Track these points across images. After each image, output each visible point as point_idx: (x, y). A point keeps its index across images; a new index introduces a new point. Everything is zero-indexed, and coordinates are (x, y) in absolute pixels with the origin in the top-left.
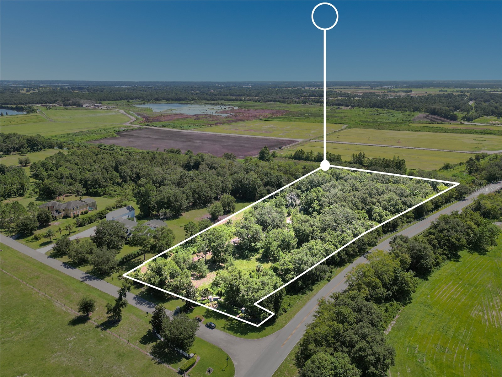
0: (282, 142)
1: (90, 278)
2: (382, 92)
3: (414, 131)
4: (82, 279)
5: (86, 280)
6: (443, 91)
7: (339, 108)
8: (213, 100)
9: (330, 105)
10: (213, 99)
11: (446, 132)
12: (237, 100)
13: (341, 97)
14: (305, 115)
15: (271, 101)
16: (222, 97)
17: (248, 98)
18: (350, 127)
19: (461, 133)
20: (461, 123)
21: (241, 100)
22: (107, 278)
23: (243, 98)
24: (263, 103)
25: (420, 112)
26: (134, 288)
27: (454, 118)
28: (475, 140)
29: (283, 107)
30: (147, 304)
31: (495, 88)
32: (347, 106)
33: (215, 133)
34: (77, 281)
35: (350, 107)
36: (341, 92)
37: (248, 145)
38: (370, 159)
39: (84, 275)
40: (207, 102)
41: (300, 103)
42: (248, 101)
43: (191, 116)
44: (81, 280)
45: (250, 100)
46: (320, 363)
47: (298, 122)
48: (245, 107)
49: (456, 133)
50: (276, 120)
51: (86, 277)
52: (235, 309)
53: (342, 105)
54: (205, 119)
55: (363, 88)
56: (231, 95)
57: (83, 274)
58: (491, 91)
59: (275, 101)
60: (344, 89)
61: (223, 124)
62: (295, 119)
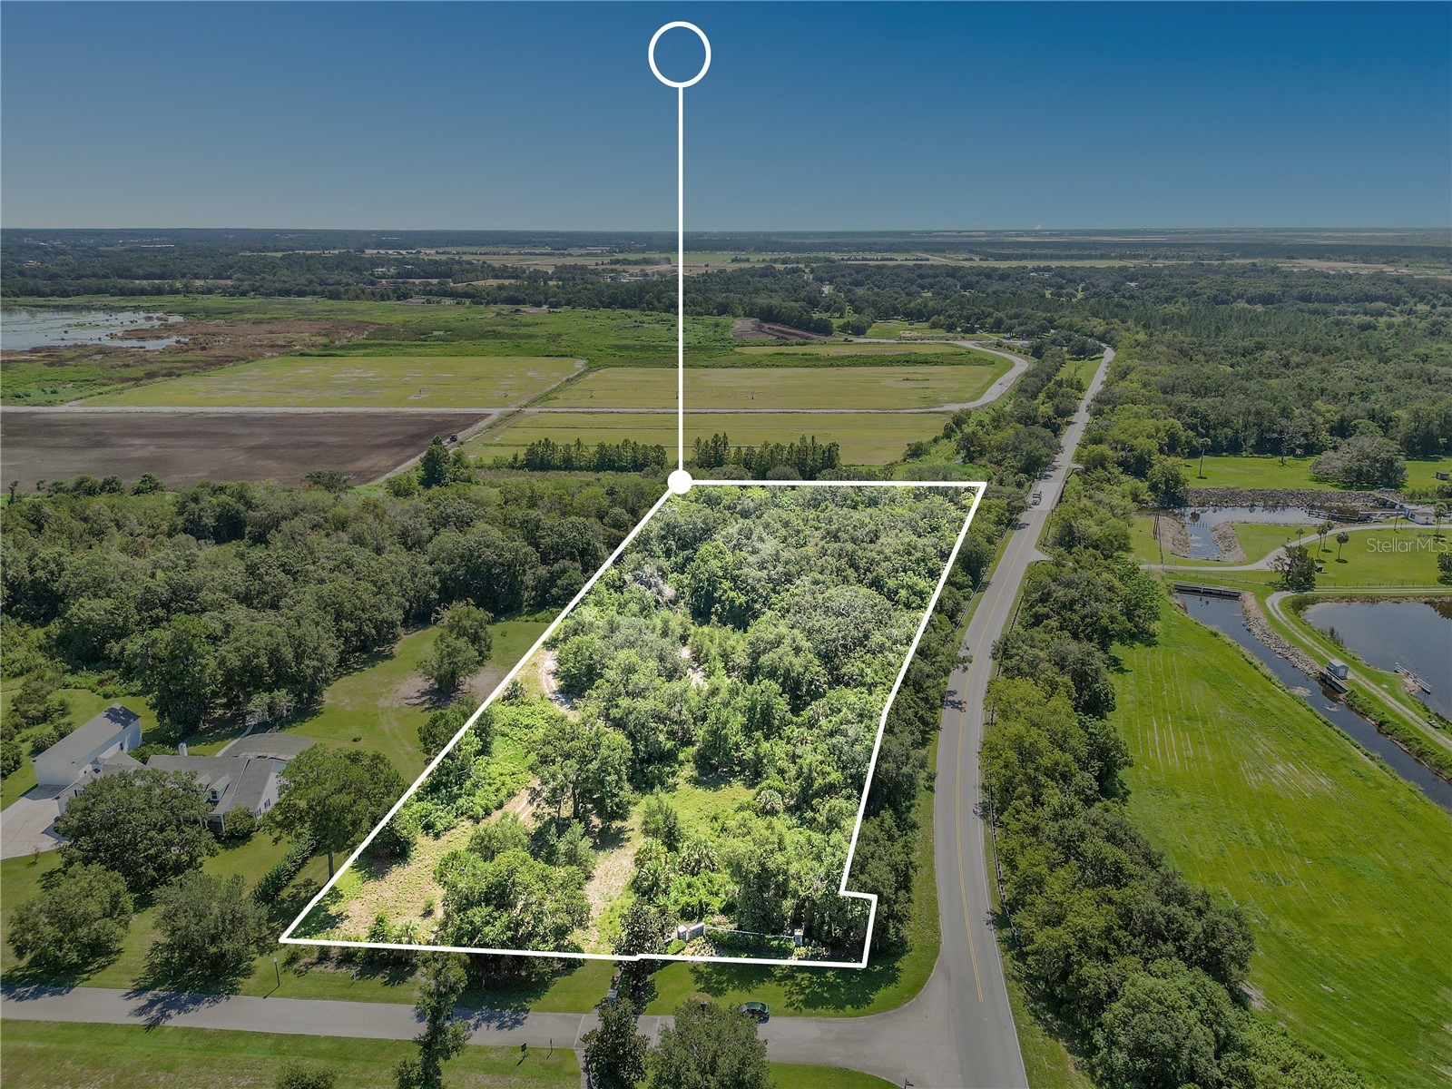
0: (440, 420)
1: (171, 1004)
2: (597, 264)
3: (761, 367)
4: (144, 1018)
5: (163, 1015)
6: (741, 261)
7: (517, 310)
8: (65, 294)
9: (488, 303)
10: (65, 291)
11: (831, 365)
12: (159, 291)
13: (496, 277)
14: (436, 333)
15: (287, 293)
16: (94, 282)
17: (199, 283)
18: (594, 365)
19: (865, 364)
20: (846, 340)
21: (174, 292)
22: (246, 983)
23: (178, 285)
24: (260, 300)
25: (736, 316)
26: (386, 984)
27: (824, 329)
28: (908, 380)
29: (340, 310)
30: (488, 1019)
31: (844, 252)
32: (538, 305)
33: (177, 409)
34: (131, 1030)
35: (545, 307)
36: (484, 263)
37: (335, 440)
38: (744, 450)
39: (142, 1001)
40: (41, 300)
41: (389, 299)
42: (203, 293)
43: (22, 353)
44: (141, 1020)
45: (210, 291)
46: (1160, 1003)
47: (431, 356)
48: (208, 313)
49: (855, 365)
50: (355, 352)
51: (152, 1003)
52: (774, 939)
53: (524, 302)
54: (85, 361)
55: (537, 252)
56: (120, 277)
57: (128, 996)
58: (843, 259)
59: (301, 294)
60: (485, 254)
61: (179, 375)
62: (416, 346)
